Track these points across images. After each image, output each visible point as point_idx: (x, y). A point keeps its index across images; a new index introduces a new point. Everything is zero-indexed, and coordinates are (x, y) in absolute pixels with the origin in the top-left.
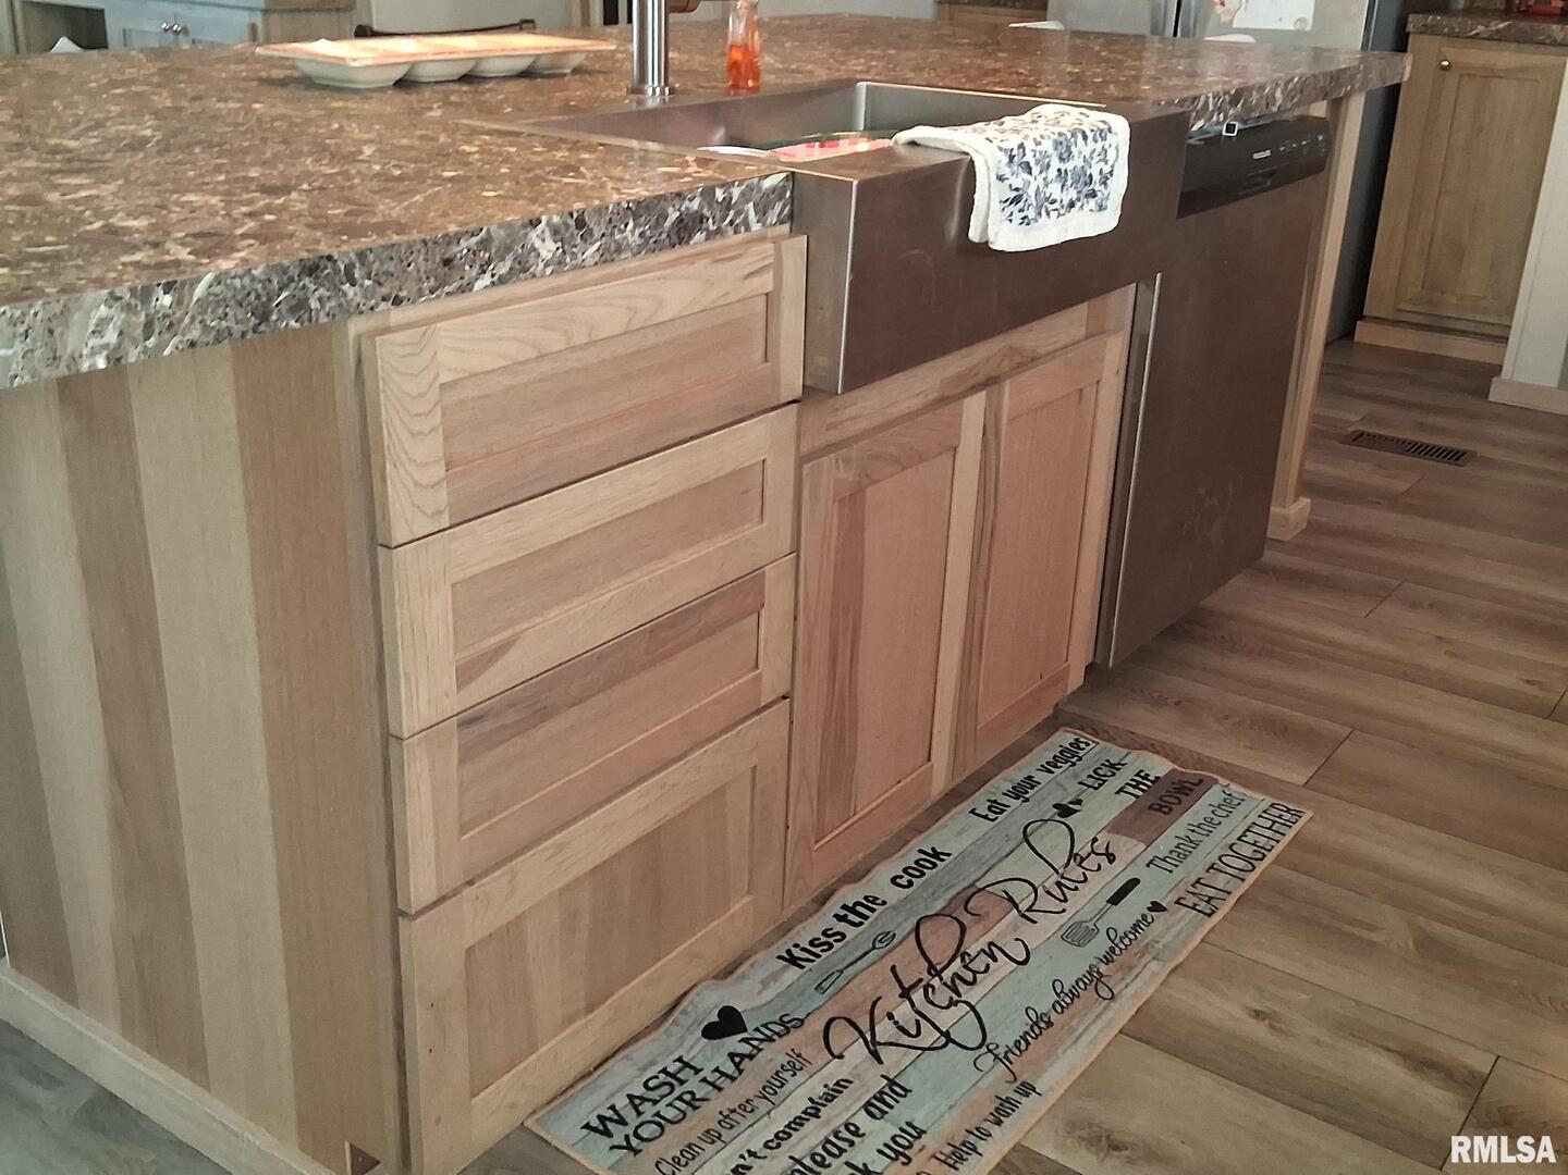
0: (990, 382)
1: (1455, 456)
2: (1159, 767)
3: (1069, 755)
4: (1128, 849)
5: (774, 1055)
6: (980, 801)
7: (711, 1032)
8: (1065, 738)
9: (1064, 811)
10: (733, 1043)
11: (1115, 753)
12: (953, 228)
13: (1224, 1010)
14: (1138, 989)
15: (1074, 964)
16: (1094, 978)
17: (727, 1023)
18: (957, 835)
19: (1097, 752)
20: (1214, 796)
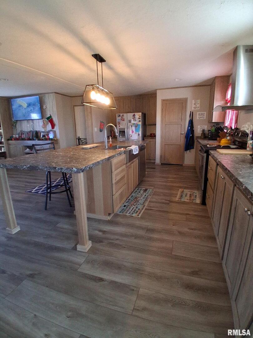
0: (132, 163)
1: (155, 168)
2: (144, 189)
3: (138, 189)
4: (144, 193)
5: (129, 207)
6: (134, 192)
7: (124, 207)
8: (137, 188)
9: (139, 192)
10: (126, 207)
11: (141, 189)
12: (132, 153)
13: (154, 200)
14: (149, 200)
15: (144, 199)
16: (146, 200)
17: (125, 206)
18: (133, 194)
19: (140, 189)
20: (148, 190)
